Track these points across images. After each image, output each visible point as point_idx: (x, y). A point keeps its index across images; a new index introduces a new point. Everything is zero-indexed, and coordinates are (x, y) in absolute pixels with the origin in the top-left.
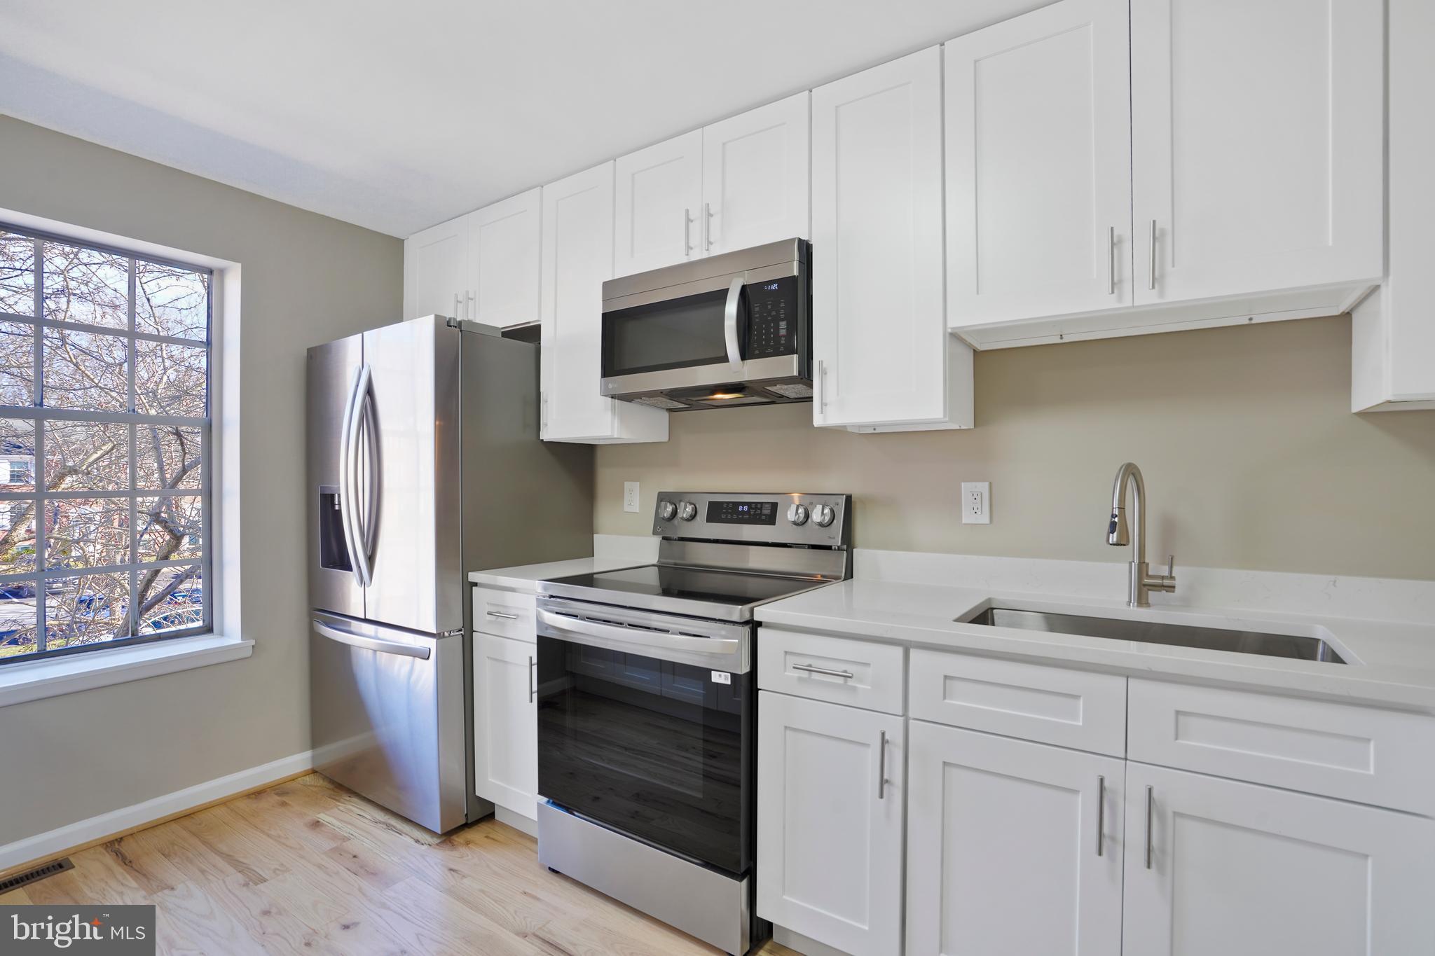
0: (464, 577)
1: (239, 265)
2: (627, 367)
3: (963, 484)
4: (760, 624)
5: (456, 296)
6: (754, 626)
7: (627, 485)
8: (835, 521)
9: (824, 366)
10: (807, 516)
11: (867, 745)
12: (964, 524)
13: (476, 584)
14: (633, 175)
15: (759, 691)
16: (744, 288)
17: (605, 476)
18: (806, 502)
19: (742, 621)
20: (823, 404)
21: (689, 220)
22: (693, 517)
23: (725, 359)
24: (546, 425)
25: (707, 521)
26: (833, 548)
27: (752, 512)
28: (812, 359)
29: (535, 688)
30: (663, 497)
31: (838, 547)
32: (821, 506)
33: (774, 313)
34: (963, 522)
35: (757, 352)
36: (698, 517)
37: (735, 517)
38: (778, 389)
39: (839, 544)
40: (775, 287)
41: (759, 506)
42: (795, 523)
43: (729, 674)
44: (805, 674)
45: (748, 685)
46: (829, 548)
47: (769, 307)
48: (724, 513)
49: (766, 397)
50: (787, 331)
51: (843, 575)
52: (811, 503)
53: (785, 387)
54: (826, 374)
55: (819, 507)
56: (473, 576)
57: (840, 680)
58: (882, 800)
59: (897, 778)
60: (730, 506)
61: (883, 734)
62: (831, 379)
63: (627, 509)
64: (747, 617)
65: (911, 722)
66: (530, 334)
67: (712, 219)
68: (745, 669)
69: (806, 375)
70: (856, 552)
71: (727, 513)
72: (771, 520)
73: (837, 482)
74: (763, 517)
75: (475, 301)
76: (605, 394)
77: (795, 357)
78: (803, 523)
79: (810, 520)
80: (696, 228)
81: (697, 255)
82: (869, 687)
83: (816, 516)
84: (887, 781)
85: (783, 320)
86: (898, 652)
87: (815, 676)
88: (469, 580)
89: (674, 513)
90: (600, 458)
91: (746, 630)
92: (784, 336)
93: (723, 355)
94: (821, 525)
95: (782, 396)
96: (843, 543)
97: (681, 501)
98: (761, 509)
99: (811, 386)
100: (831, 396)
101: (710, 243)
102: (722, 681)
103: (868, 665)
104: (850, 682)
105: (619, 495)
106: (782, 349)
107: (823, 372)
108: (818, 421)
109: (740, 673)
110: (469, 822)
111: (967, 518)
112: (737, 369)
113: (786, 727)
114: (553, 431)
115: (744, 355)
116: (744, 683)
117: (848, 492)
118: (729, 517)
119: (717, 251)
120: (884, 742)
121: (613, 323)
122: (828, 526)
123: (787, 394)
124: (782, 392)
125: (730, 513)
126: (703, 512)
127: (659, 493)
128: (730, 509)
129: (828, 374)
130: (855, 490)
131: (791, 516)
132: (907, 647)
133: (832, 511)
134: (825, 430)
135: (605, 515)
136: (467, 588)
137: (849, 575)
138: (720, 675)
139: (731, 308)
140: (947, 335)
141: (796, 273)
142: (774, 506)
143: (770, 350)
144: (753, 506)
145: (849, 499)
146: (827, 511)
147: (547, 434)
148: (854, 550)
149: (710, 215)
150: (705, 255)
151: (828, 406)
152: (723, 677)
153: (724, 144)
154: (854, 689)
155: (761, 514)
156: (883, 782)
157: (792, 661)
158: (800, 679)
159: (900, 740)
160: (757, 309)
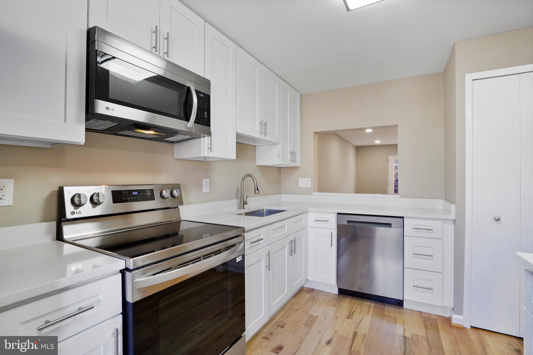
3: (203, 179)
12: (204, 193)
20: (208, 148)
21: (153, 32)
25: (114, 203)
27: (141, 194)
33: (202, 107)
34: (203, 192)
35: (197, 121)
36: (105, 201)
40: (202, 95)
41: (144, 191)
47: (201, 103)
48: (124, 197)
52: (169, 188)
54: (209, 136)
60: (127, 192)
67: (165, 41)
71: (126, 196)
72: (152, 198)
78: (167, 198)
85: (206, 111)
92: (206, 118)
94: (175, 197)
98: (145, 193)
101: (164, 52)
102: (240, 260)
111: (204, 191)
118: (127, 199)
122: (177, 197)
125: (128, 196)
128: (128, 194)
132: (267, 225)
139: (195, 98)
142: (152, 191)
143: (201, 122)
144: (141, 191)
149: (166, 38)
152: (240, 258)
153: (171, 7)
154: (260, 244)
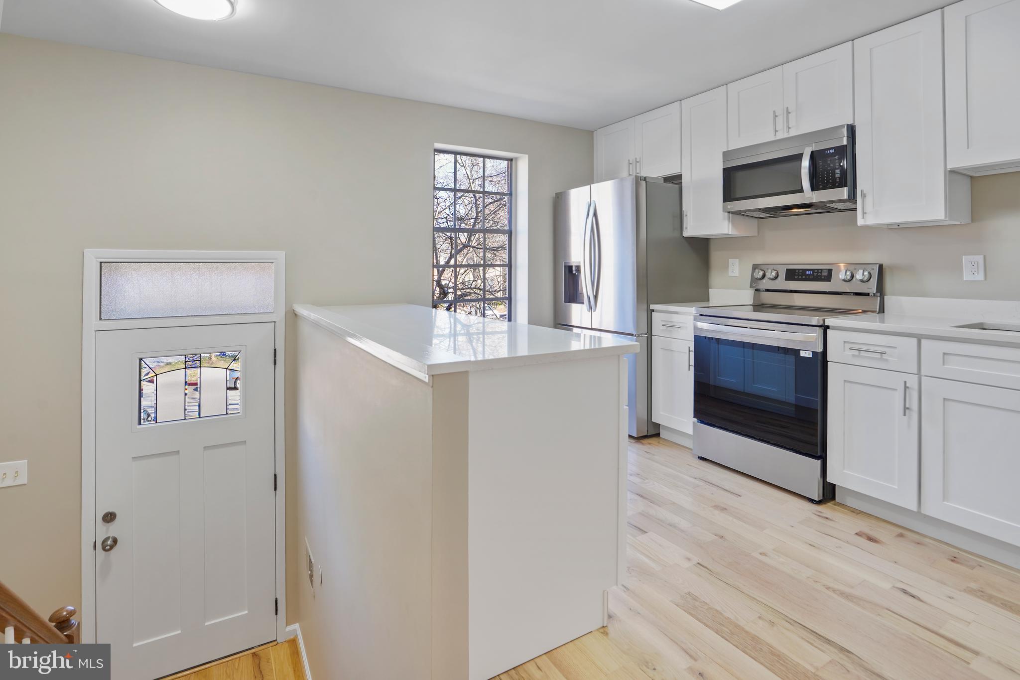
0: (648, 307)
1: (527, 156)
2: (738, 196)
3: (964, 257)
4: (828, 327)
5: (629, 160)
6: (825, 328)
7: (731, 261)
8: (871, 279)
9: (864, 192)
10: (852, 276)
11: (896, 390)
12: (965, 281)
13: (653, 311)
14: (739, 92)
15: (828, 362)
16: (812, 152)
17: (716, 256)
18: (852, 268)
19: (819, 325)
20: (864, 213)
21: (776, 116)
22: (776, 278)
23: (801, 190)
24: (686, 228)
25: (785, 280)
26: (870, 295)
27: (815, 274)
28: (856, 188)
29: (692, 363)
30: (755, 267)
31: (874, 294)
32: (862, 270)
33: (831, 165)
34: (964, 279)
35: (821, 187)
36: (779, 278)
37: (804, 277)
38: (834, 205)
39: (875, 292)
40: (832, 151)
41: (820, 271)
42: (844, 280)
43: (811, 352)
44: (856, 353)
45: (822, 359)
46: (868, 294)
47: (829, 162)
48: (796, 275)
49: (823, 209)
50: (840, 175)
51: (878, 310)
52: (855, 269)
53: (838, 204)
54: (865, 196)
55: (861, 271)
56: (652, 307)
57: (878, 356)
58: (905, 417)
59: (915, 407)
60: (801, 271)
61: (905, 382)
62: (869, 200)
63: (730, 274)
64: (821, 323)
65: (923, 377)
66: (675, 180)
67: (790, 115)
68: (820, 349)
69: (853, 197)
70: (886, 298)
71: (798, 275)
72: (828, 278)
73: (873, 257)
74: (823, 277)
75: (640, 164)
76: (724, 210)
77: (846, 189)
78: (850, 281)
79: (854, 279)
80: (780, 120)
81: (781, 135)
82: (896, 359)
83: (859, 276)
84: (908, 408)
85: (838, 169)
86: (914, 341)
87: (863, 353)
88: (651, 308)
89: (764, 276)
90: (713, 247)
91: (820, 331)
92: (838, 178)
93: (800, 188)
94: (862, 281)
95: (835, 209)
96: (877, 292)
97: (768, 269)
98: (821, 273)
99: (856, 203)
100: (869, 207)
101: (789, 128)
102: (807, 355)
103: (896, 347)
104: (885, 356)
105: (726, 267)
106: (837, 184)
107: (864, 196)
108: (860, 222)
109: (817, 351)
110: (648, 435)
111: (967, 277)
112: (809, 195)
113: (845, 381)
114: (690, 231)
115: (813, 188)
116: (820, 357)
117: (881, 263)
118: (800, 277)
119: (793, 133)
120: (906, 388)
121: (729, 174)
122: (867, 281)
123: (839, 207)
124: (835, 207)
125: (801, 275)
126: (783, 275)
127: (754, 265)
128: (800, 273)
129: (867, 197)
130: (885, 261)
131: (842, 276)
132: (919, 338)
133: (870, 274)
134: (864, 227)
135: (715, 278)
136: (649, 313)
137: (882, 310)
138: (805, 353)
139: (806, 163)
140: (947, 173)
141: (845, 142)
142: (830, 271)
143: (829, 186)
144: (816, 271)
145: (881, 267)
146: (866, 273)
147: (687, 233)
148: (885, 296)
149: (789, 113)
150: (786, 135)
151: (867, 215)
152: (807, 353)
153: (797, 73)
154: (887, 360)
155: (821, 276)
156: (906, 409)
157: (848, 346)
158: (854, 356)
159: (916, 387)
160: (821, 164)
